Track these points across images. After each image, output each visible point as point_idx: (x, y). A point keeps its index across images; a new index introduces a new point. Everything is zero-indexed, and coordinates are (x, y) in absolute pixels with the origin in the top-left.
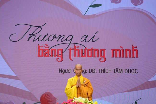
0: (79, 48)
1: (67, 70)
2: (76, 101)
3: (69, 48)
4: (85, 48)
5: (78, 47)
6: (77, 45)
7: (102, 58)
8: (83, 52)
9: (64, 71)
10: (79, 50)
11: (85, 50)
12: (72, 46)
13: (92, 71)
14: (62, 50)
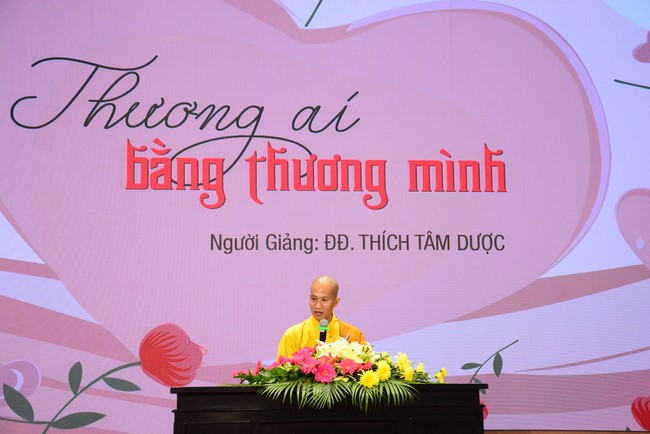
0: (288, 157)
2: (330, 354)
3: (248, 154)
4: (308, 156)
5: (284, 151)
6: (277, 145)
7: (371, 193)
8: (304, 171)
9: (228, 245)
10: (285, 164)
11: (310, 163)
12: (259, 147)
13: (337, 244)
14: (220, 162)
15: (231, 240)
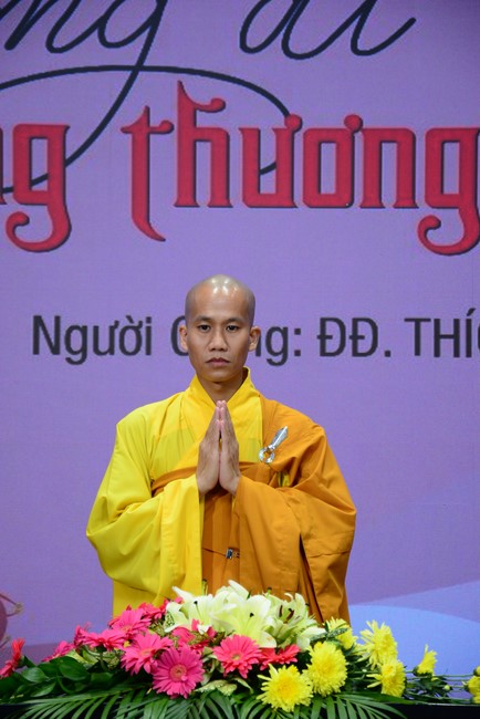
0: (229, 121)
1: (112, 329)
2: (195, 623)
3: (129, 114)
4: (279, 120)
5: (218, 106)
6: (201, 90)
7: (439, 214)
8: (268, 156)
9: (76, 342)
10: (220, 139)
11: (285, 137)
12: (156, 97)
13: (349, 343)
14: (57, 134)
15: (84, 330)
